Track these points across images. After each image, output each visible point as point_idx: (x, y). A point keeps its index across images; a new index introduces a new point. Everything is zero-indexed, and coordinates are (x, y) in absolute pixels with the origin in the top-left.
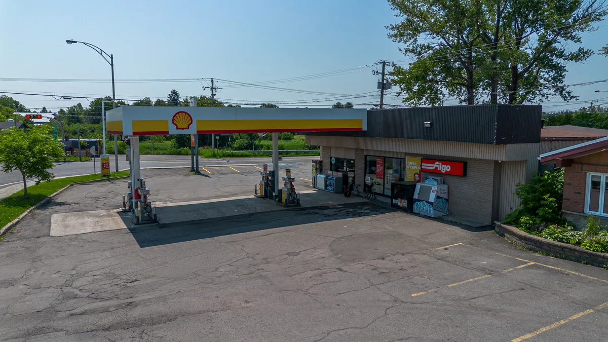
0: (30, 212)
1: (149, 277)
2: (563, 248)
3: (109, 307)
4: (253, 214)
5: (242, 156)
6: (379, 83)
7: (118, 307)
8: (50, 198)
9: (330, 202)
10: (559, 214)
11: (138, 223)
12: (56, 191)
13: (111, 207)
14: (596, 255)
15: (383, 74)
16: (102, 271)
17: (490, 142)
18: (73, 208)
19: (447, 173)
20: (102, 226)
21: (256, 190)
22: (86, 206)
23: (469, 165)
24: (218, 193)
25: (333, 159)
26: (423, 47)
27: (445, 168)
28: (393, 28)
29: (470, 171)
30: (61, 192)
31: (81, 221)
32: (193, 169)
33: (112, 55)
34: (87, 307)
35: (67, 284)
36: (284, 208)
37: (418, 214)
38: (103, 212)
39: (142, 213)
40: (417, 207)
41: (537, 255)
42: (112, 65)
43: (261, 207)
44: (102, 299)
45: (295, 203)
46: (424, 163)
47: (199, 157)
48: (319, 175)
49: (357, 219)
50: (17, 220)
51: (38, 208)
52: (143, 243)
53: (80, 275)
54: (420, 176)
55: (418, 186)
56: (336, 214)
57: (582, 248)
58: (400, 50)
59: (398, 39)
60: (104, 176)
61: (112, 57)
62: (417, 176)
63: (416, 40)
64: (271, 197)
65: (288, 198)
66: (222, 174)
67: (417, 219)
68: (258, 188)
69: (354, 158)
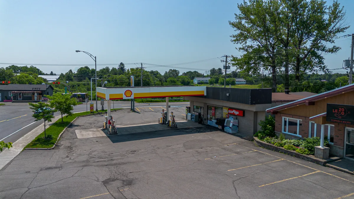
0: (66, 129)
1: (117, 153)
2: (268, 145)
3: (105, 160)
4: (156, 131)
5: (156, 102)
6: (224, 66)
7: (108, 161)
8: (71, 123)
9: (191, 126)
10: (273, 133)
11: (110, 134)
12: (73, 120)
13: (98, 128)
14: (277, 148)
15: (226, 61)
16: (100, 150)
17: (248, 104)
18: (83, 128)
19: (237, 115)
20: (96, 135)
21: (159, 121)
22: (87, 127)
23: (245, 112)
24: (143, 122)
25: (195, 106)
26: (249, 47)
27: (237, 113)
28: (234, 37)
29: (246, 114)
30: (75, 120)
31: (87, 133)
32: (132, 110)
33: (96, 57)
34: (99, 160)
35: (90, 154)
36: (170, 129)
37: (226, 132)
38: (95, 130)
39: (112, 130)
40: (226, 129)
41: (261, 148)
42: (96, 61)
43: (161, 128)
44: (103, 158)
45: (175, 126)
46: (230, 110)
47: (135, 102)
48: (188, 114)
49: (199, 134)
50: (62, 132)
51: (68, 127)
52: (114, 141)
53: (93, 152)
54: (228, 116)
55: (226, 120)
56: (191, 132)
57: (274, 145)
58: (236, 49)
59: (237, 42)
60: (91, 113)
61: (96, 58)
62: (227, 115)
63: (246, 42)
64: (165, 124)
65: (172, 124)
66: (145, 112)
67: (225, 134)
68: (160, 120)
69: (203, 107)
